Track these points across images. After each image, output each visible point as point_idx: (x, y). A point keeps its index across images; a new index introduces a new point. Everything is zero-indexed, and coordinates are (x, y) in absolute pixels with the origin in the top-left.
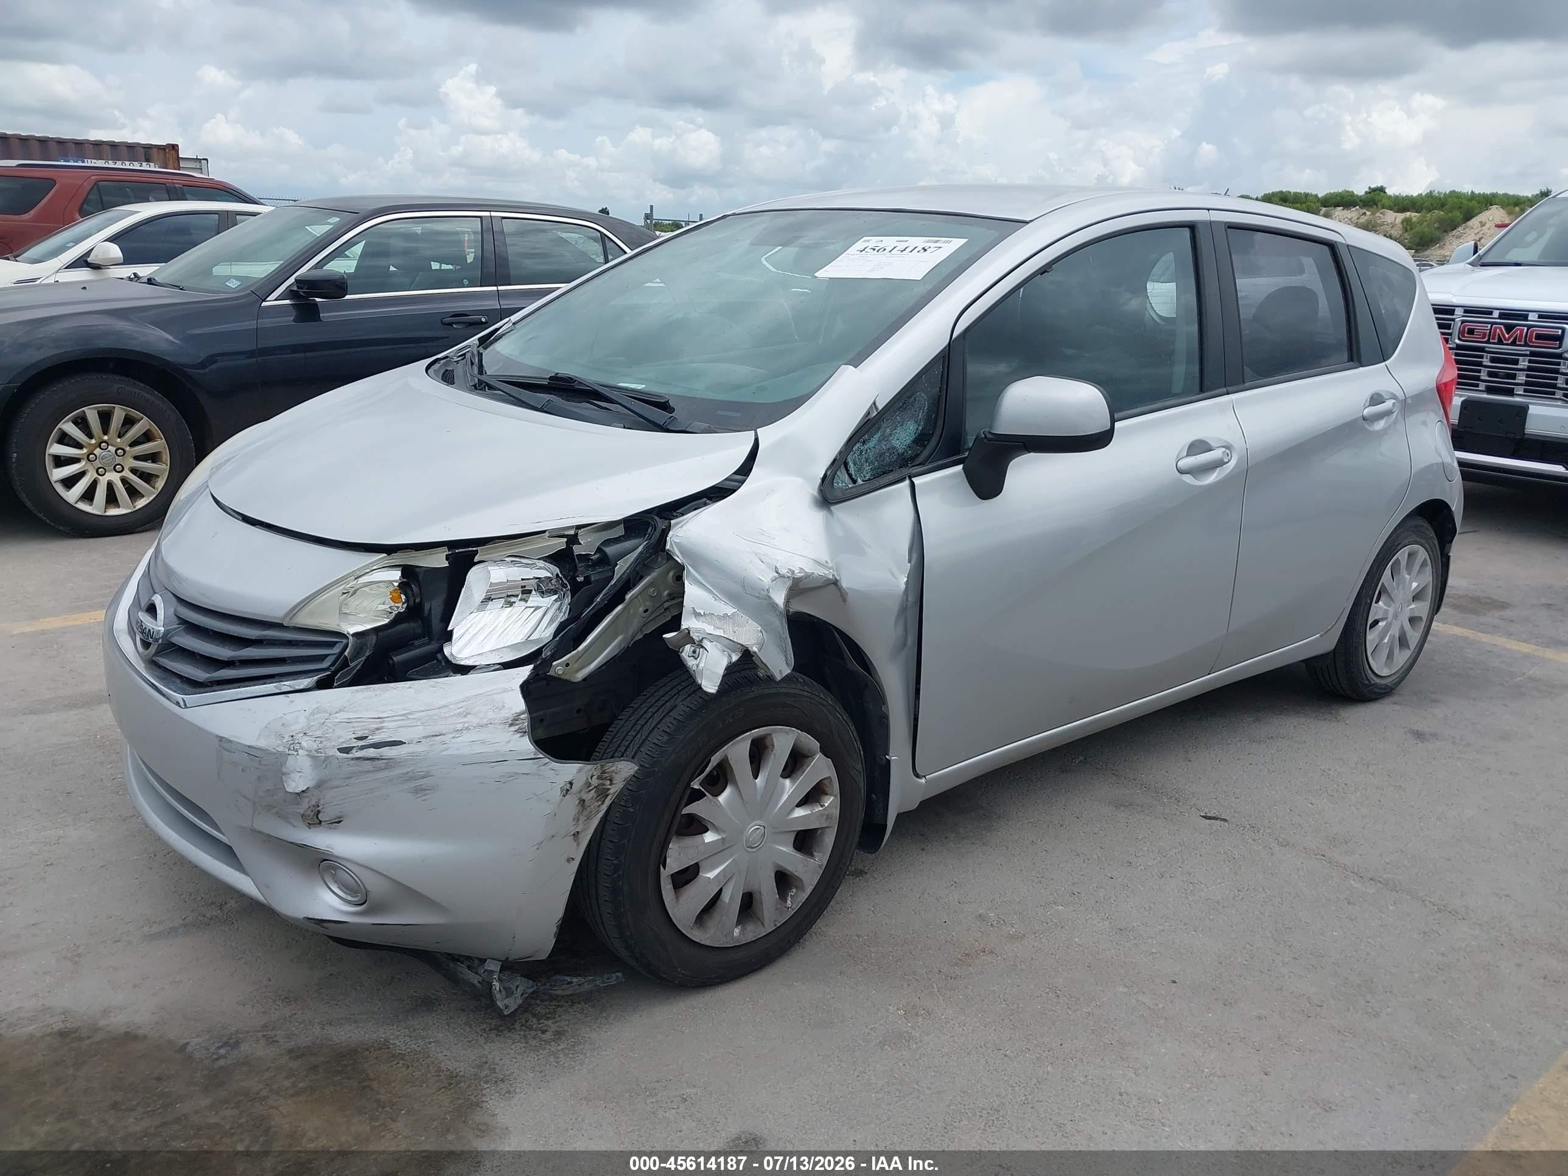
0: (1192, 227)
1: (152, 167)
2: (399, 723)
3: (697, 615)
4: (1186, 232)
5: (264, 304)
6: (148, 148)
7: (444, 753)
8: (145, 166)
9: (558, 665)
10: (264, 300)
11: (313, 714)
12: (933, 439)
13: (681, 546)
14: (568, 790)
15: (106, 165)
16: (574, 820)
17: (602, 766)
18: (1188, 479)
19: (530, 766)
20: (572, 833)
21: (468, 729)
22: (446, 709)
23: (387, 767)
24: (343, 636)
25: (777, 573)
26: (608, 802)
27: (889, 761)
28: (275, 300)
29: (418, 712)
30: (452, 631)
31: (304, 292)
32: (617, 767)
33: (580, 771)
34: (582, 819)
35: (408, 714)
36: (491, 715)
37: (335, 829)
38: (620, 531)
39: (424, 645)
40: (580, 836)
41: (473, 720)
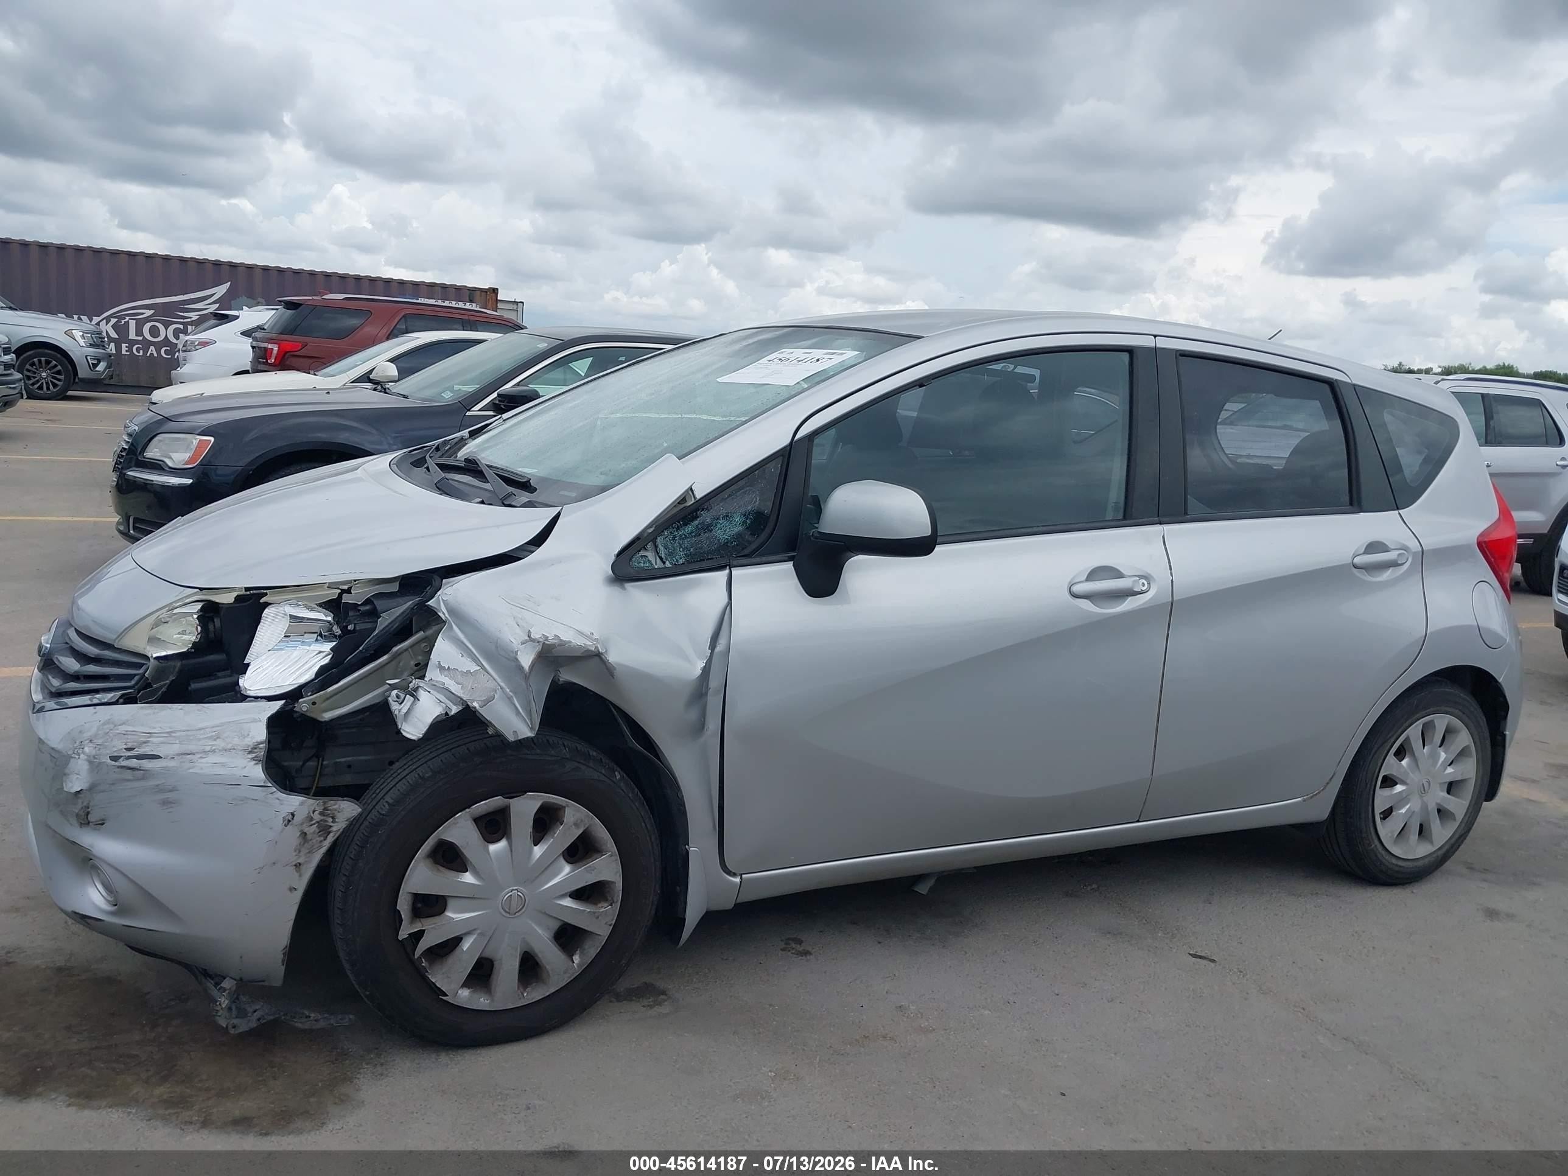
0: (1130, 350)
1: (474, 307)
2: (161, 739)
3: (441, 668)
4: (1125, 356)
5: (468, 414)
6: (473, 290)
7: (191, 771)
8: (468, 306)
9: (304, 702)
10: (469, 410)
11: (104, 724)
12: (764, 533)
13: (448, 604)
14: (289, 821)
15: (436, 303)
16: (295, 851)
17: (325, 803)
18: (1086, 605)
19: (259, 793)
20: (294, 863)
21: (214, 751)
22: (202, 732)
23: (143, 778)
24: (146, 657)
25: (529, 636)
26: (331, 839)
27: (687, 852)
28: (479, 411)
29: (180, 731)
30: (248, 665)
31: (504, 406)
32: (340, 806)
33: (302, 804)
34: (304, 851)
35: (171, 732)
36: (236, 741)
37: (99, 830)
38: (395, 587)
39: (225, 677)
40: (303, 868)
41: (220, 744)
